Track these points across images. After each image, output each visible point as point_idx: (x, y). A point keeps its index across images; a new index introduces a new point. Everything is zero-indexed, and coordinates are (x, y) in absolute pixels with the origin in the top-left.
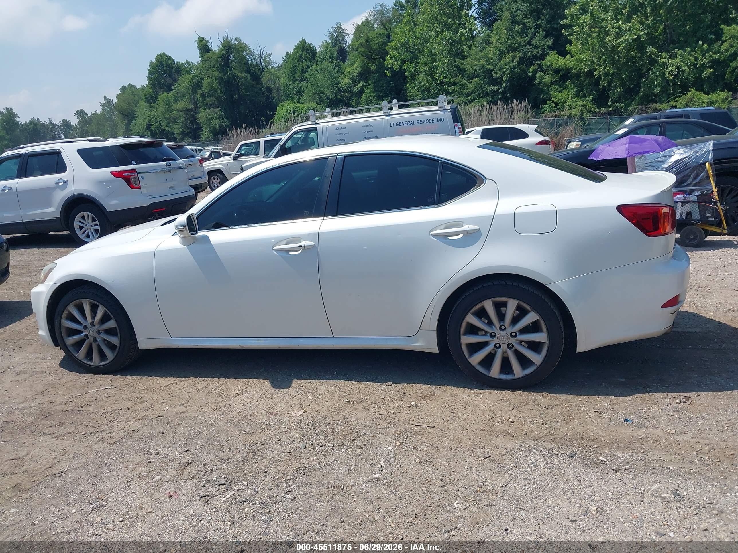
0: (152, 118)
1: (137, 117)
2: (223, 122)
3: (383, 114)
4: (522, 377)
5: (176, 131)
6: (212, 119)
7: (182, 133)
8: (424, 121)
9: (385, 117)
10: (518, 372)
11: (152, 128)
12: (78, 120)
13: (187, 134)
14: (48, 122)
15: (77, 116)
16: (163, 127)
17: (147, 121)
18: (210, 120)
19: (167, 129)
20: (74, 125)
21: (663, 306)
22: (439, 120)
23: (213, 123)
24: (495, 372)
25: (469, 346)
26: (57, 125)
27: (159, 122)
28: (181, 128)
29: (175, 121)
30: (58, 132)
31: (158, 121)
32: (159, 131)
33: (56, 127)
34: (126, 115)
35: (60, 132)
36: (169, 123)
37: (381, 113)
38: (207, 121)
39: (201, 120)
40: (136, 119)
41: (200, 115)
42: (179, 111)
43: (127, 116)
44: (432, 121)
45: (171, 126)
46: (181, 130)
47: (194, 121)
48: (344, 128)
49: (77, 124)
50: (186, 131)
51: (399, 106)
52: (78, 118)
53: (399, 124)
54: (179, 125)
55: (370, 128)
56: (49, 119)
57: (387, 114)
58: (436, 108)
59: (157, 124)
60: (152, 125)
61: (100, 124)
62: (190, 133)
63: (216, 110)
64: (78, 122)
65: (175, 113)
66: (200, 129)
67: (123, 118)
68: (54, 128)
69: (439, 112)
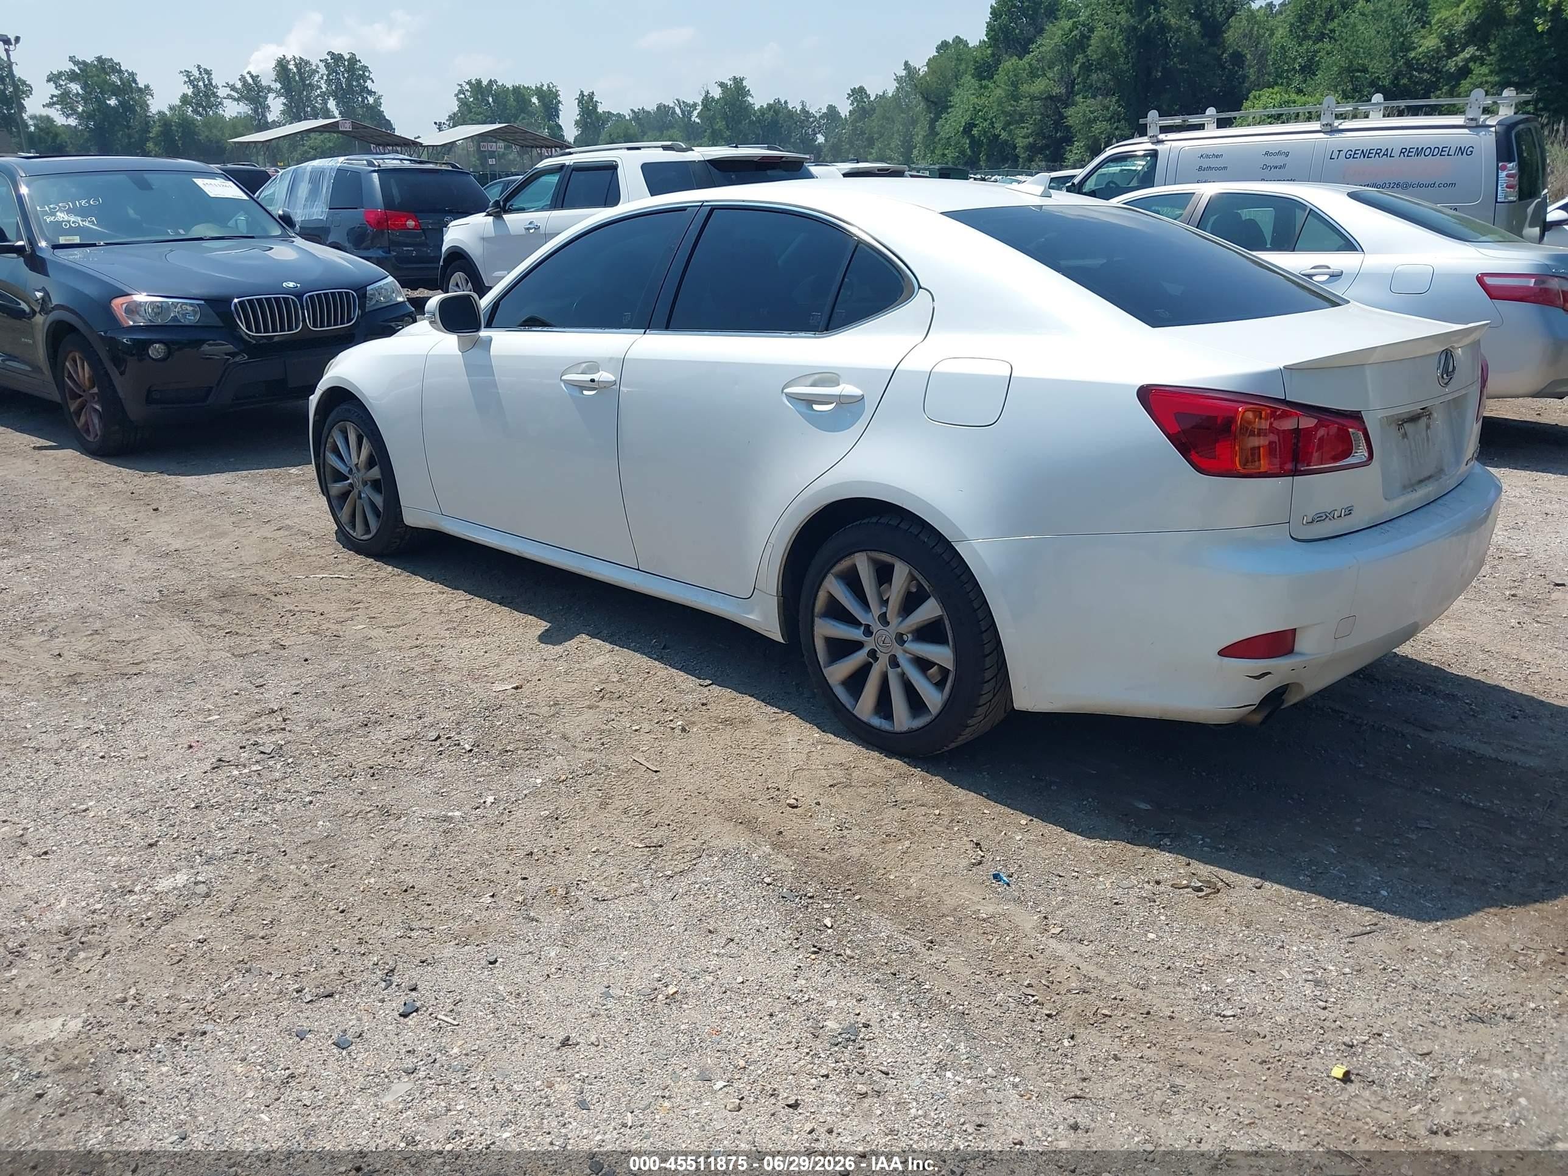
0: (980, 110)
1: (952, 106)
2: (1117, 128)
3: (1319, 129)
4: (905, 733)
5: (1021, 143)
6: (1096, 119)
7: (1031, 148)
8: (1419, 152)
9: (1321, 135)
10: (902, 719)
11: (975, 132)
12: (851, 108)
13: (1041, 150)
14: (799, 108)
15: (852, 98)
16: (997, 132)
17: (967, 118)
18: (1090, 122)
19: (1004, 135)
20: (843, 117)
21: (1225, 652)
22: (1461, 151)
23: (1096, 129)
24: (865, 707)
25: (830, 641)
26: (814, 116)
27: (991, 119)
28: (1031, 134)
29: (1022, 118)
30: (814, 130)
31: (989, 117)
32: (988, 138)
33: (811, 120)
34: (932, 102)
35: (817, 130)
36: (1008, 124)
37: (1315, 126)
38: (1083, 123)
39: (1070, 122)
40: (949, 110)
41: (1070, 111)
42: (1033, 98)
43: (935, 104)
44: (1441, 151)
45: (1011, 130)
46: (1031, 140)
47: (1059, 121)
48: (1217, 156)
49: (848, 114)
50: (1041, 143)
51: (1386, 108)
52: (852, 104)
53: (1352, 154)
54: (1028, 128)
55: (1279, 160)
56: (803, 102)
57: (1328, 129)
58: (1459, 120)
59: (986, 124)
60: (975, 126)
61: (888, 119)
62: (1047, 147)
63: (1106, 102)
64: (850, 112)
65: (1024, 103)
66: (1069, 140)
67: (929, 107)
68: (808, 121)
69: (1466, 131)
